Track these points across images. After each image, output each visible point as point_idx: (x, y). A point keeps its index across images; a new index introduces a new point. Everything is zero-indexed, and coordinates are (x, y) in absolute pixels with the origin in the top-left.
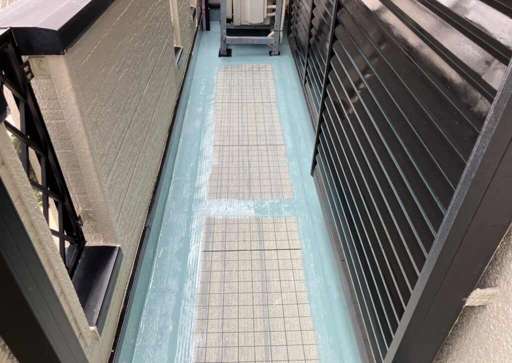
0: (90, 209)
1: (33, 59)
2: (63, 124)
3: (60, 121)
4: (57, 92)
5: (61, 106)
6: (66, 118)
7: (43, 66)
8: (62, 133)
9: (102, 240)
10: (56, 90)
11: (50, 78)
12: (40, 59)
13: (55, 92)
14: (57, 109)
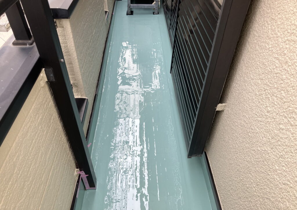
0: (76, 82)
1: (57, 20)
2: (67, 46)
3: (66, 45)
4: (65, 33)
5: (67, 39)
6: (68, 44)
7: (61, 23)
8: (66, 50)
9: (80, 96)
10: (65, 32)
11: (63, 27)
12: (60, 20)
13: (64, 33)
14: (65, 40)
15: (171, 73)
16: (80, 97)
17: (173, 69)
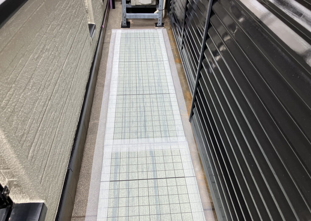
15: (190, 121)
16: (28, 201)
17: (195, 115)
